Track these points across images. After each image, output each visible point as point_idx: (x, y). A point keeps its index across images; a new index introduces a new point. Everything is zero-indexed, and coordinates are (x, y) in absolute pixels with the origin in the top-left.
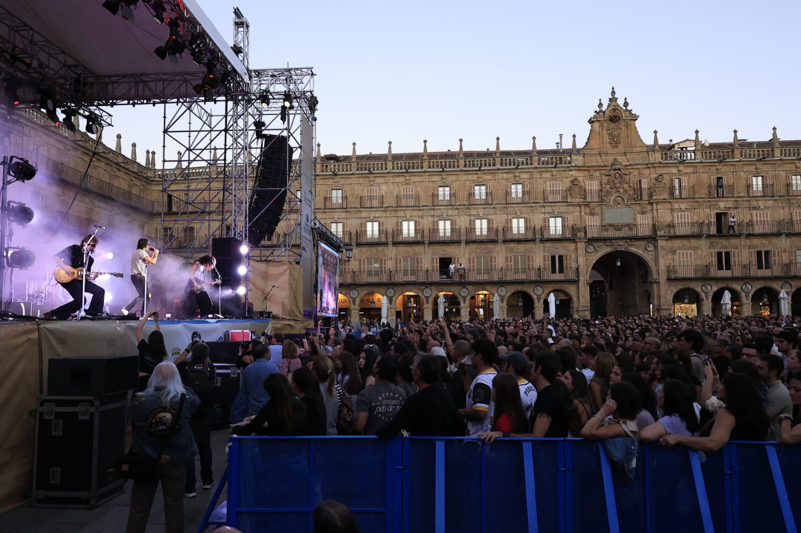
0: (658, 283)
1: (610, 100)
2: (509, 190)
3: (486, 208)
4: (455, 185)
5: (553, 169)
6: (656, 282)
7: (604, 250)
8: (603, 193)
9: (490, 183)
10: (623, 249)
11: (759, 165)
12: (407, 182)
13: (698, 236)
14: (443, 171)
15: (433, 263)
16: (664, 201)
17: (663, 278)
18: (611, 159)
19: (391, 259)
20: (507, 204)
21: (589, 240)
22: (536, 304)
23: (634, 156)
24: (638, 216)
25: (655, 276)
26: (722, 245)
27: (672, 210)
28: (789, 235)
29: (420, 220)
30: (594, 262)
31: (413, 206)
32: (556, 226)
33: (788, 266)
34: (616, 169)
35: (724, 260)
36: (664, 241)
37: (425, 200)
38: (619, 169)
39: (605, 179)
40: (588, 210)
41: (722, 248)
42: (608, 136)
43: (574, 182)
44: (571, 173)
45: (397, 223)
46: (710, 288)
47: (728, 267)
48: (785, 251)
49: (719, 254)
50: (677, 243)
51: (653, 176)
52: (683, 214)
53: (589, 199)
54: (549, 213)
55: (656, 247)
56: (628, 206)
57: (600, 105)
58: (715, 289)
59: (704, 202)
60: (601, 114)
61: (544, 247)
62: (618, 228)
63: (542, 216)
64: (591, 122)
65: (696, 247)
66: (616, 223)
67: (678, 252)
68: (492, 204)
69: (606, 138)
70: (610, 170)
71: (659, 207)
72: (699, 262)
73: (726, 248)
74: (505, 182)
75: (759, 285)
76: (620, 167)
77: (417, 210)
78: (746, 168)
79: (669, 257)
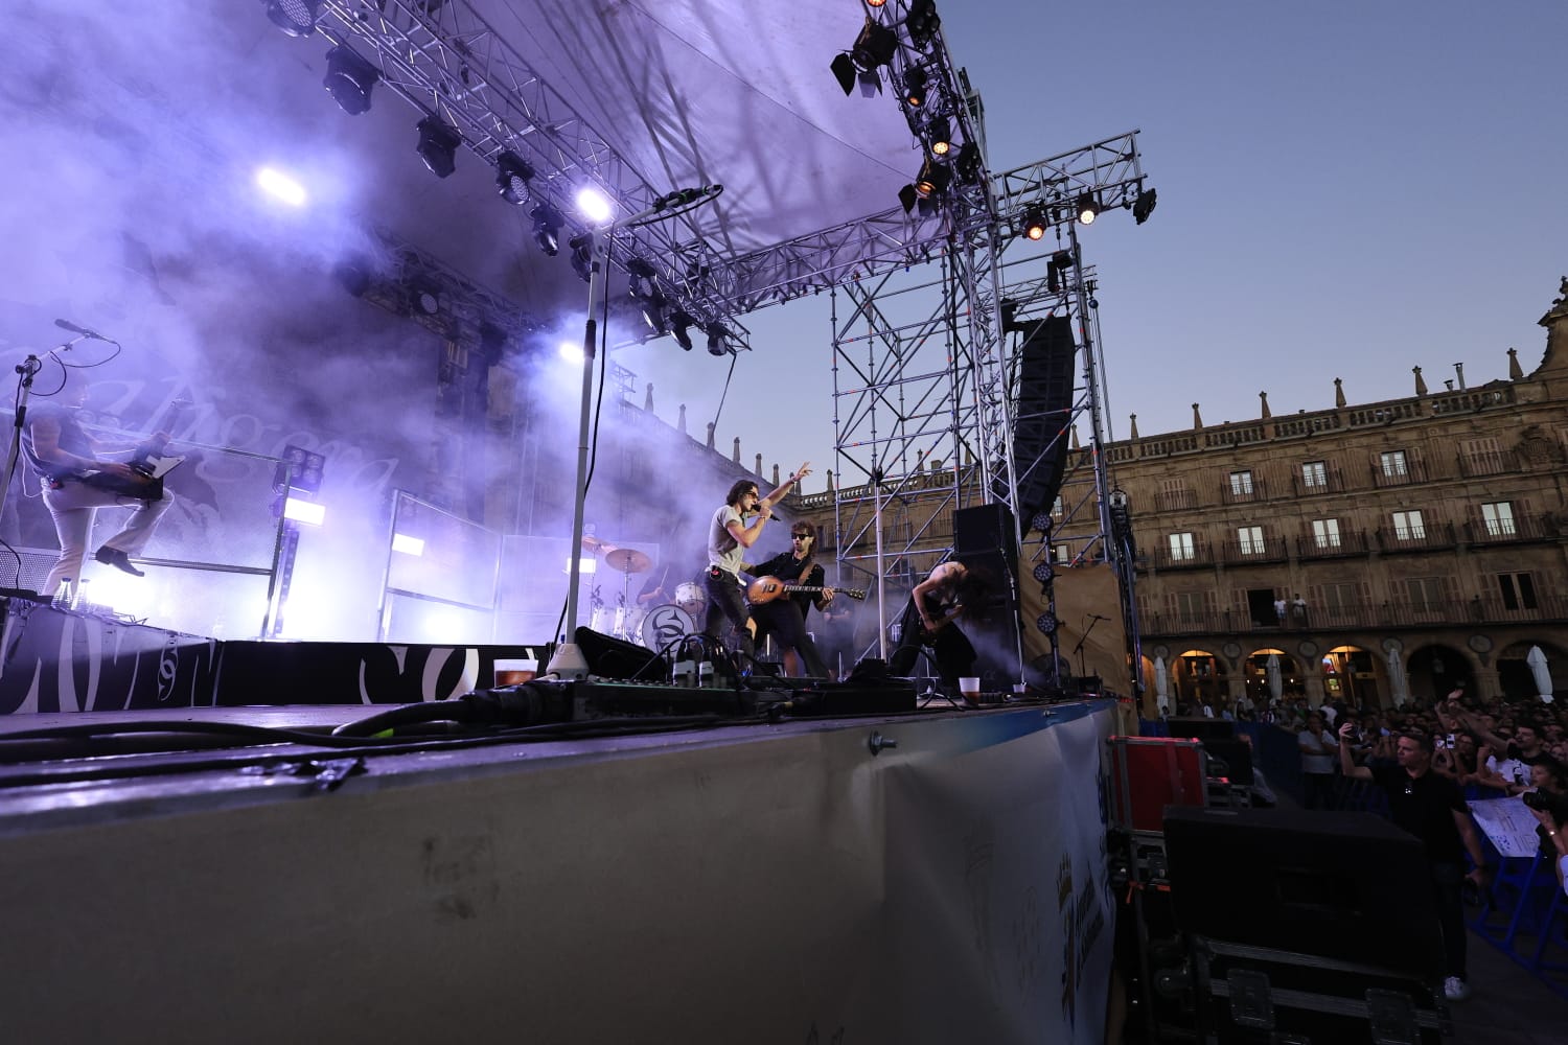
2: (1377, 464)
3: (1333, 499)
4: (1262, 469)
5: (1472, 417)
9: (1335, 458)
12: (1171, 472)
14: (1236, 447)
15: (1237, 600)
19: (1155, 596)
20: (1377, 488)
22: (1479, 668)
29: (1201, 530)
31: (1187, 509)
32: (1499, 519)
37: (1207, 496)
43: (1530, 433)
44: (1517, 418)
45: (1161, 538)
54: (1477, 496)
61: (1479, 562)
63: (1461, 504)
64: (1546, 322)
68: (1345, 492)
74: (1365, 452)
77: (1194, 514)
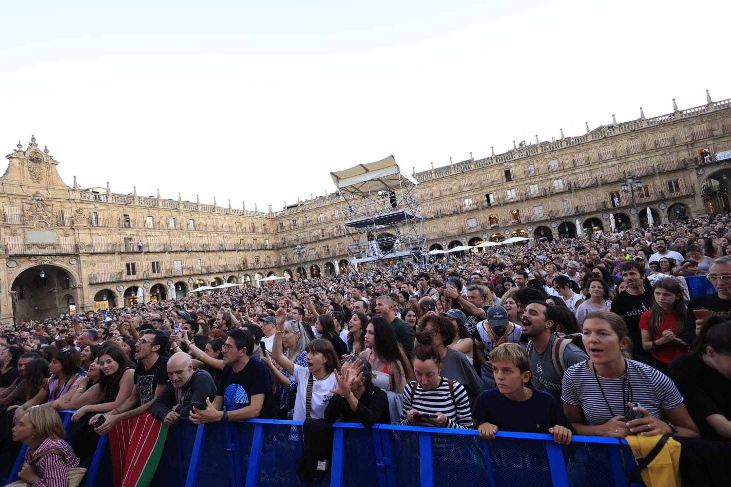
0: (81, 288)
1: (31, 144)
6: (80, 287)
7: (26, 265)
8: (25, 218)
10: (48, 264)
11: (151, 210)
13: (113, 253)
16: (85, 228)
17: (85, 284)
18: (32, 191)
21: (11, 256)
23: (56, 191)
24: (61, 238)
25: (78, 283)
26: (130, 259)
27: (91, 234)
28: (170, 252)
30: (17, 275)
33: (171, 270)
34: (38, 200)
35: (131, 269)
36: (86, 257)
38: (42, 200)
39: (27, 207)
40: (8, 231)
41: (129, 261)
42: (28, 173)
46: (122, 287)
47: (134, 273)
48: (168, 261)
49: (128, 265)
50: (96, 258)
51: (74, 209)
52: (100, 237)
53: (9, 222)
55: (79, 262)
56: (52, 230)
57: (20, 145)
58: (126, 288)
59: (116, 230)
60: (23, 153)
62: (41, 247)
64: (9, 157)
65: (111, 260)
66: (39, 242)
67: (97, 264)
69: (27, 173)
70: (32, 200)
71: (80, 231)
72: (114, 271)
73: (132, 260)
75: (154, 283)
76: (43, 199)
78: (143, 211)
79: (91, 268)
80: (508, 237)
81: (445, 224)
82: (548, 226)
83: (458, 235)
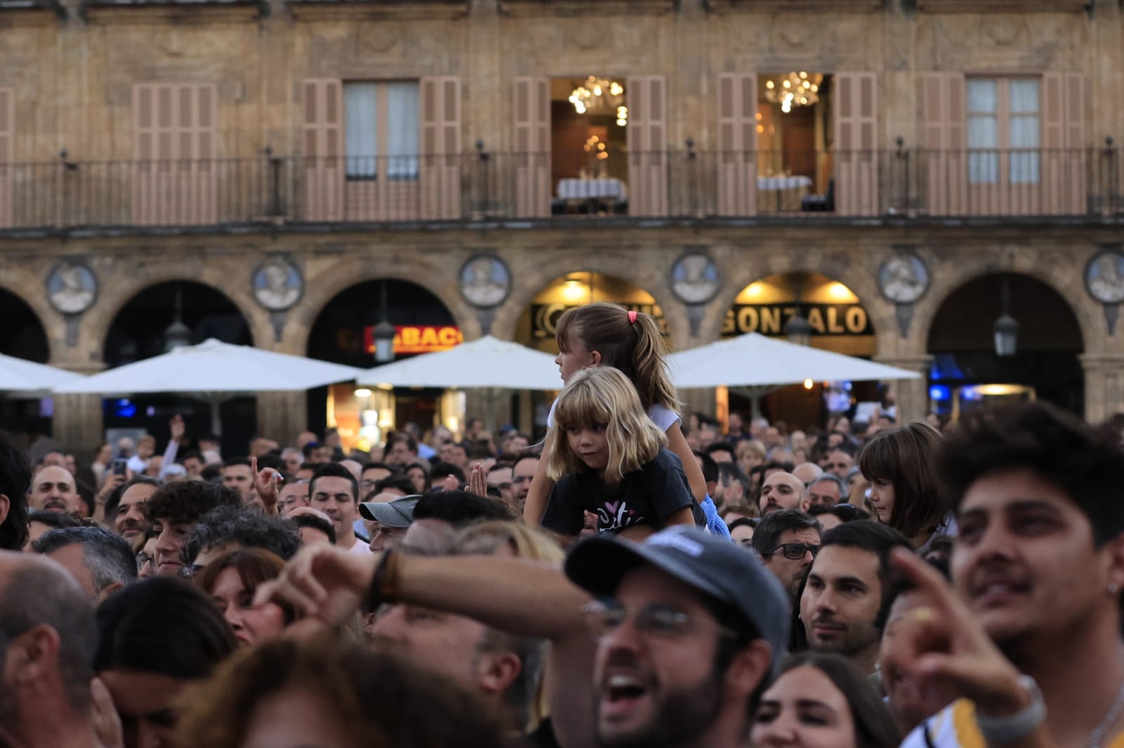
80: (694, 326)
81: (114, 96)
82: (1064, 278)
83: (221, 231)
